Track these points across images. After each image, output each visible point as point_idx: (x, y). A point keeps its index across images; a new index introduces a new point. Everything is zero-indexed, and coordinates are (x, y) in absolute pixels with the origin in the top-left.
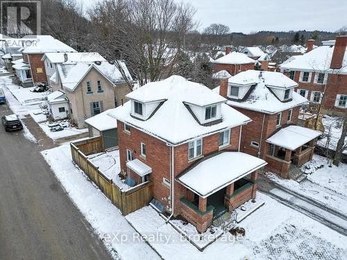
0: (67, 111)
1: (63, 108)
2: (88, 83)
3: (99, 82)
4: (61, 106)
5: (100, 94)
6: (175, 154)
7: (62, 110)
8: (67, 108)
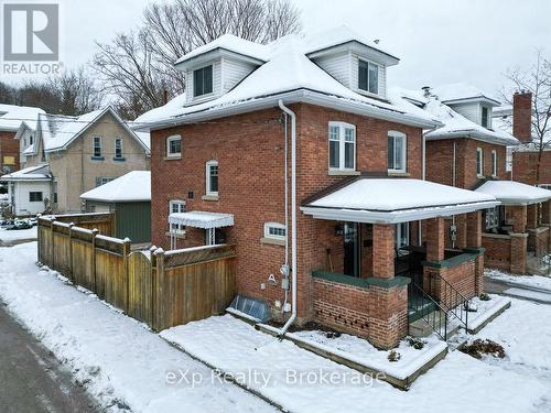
0: (46, 201)
1: (40, 194)
2: (97, 140)
3: (118, 141)
4: (36, 189)
5: (119, 163)
6: (298, 135)
7: (36, 197)
8: (46, 194)
